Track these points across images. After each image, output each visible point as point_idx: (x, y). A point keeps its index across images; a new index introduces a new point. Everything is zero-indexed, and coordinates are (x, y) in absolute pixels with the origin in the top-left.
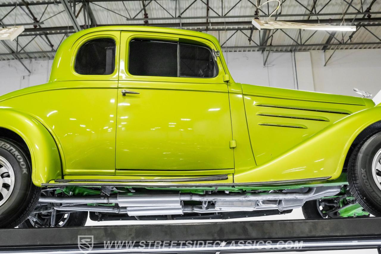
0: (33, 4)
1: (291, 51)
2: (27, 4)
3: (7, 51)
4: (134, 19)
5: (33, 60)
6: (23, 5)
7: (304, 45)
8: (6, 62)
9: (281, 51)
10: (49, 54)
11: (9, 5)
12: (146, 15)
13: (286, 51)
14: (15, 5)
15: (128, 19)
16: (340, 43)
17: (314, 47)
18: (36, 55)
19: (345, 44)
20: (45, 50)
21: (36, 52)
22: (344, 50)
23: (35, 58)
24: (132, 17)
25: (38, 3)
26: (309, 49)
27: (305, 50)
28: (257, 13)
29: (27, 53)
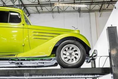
1: (89, 12)
4: (34, 2)
7: (91, 10)
9: (85, 12)
13: (87, 12)
15: (32, 3)
16: (103, 10)
17: (96, 11)
19: (105, 10)
22: (106, 12)
26: (95, 12)
27: (93, 12)
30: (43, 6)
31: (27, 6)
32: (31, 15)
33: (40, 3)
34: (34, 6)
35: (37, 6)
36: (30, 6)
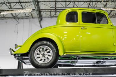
0: (22, 2)
2: (20, 2)
3: (12, 16)
5: (19, 19)
6: (19, 3)
8: (11, 20)
10: (24, 18)
11: (15, 3)
12: (55, 6)
14: (17, 3)
15: (50, 7)
16: (113, 16)
18: (20, 18)
19: (114, 16)
20: (23, 16)
21: (20, 17)
23: (20, 19)
24: (52, 7)
25: (24, 2)
28: (89, 6)
29: (18, 17)
30: (57, 11)
31: (42, 10)
32: (43, 19)
33: (56, 8)
34: (49, 11)
35: (52, 11)
36: (45, 10)
